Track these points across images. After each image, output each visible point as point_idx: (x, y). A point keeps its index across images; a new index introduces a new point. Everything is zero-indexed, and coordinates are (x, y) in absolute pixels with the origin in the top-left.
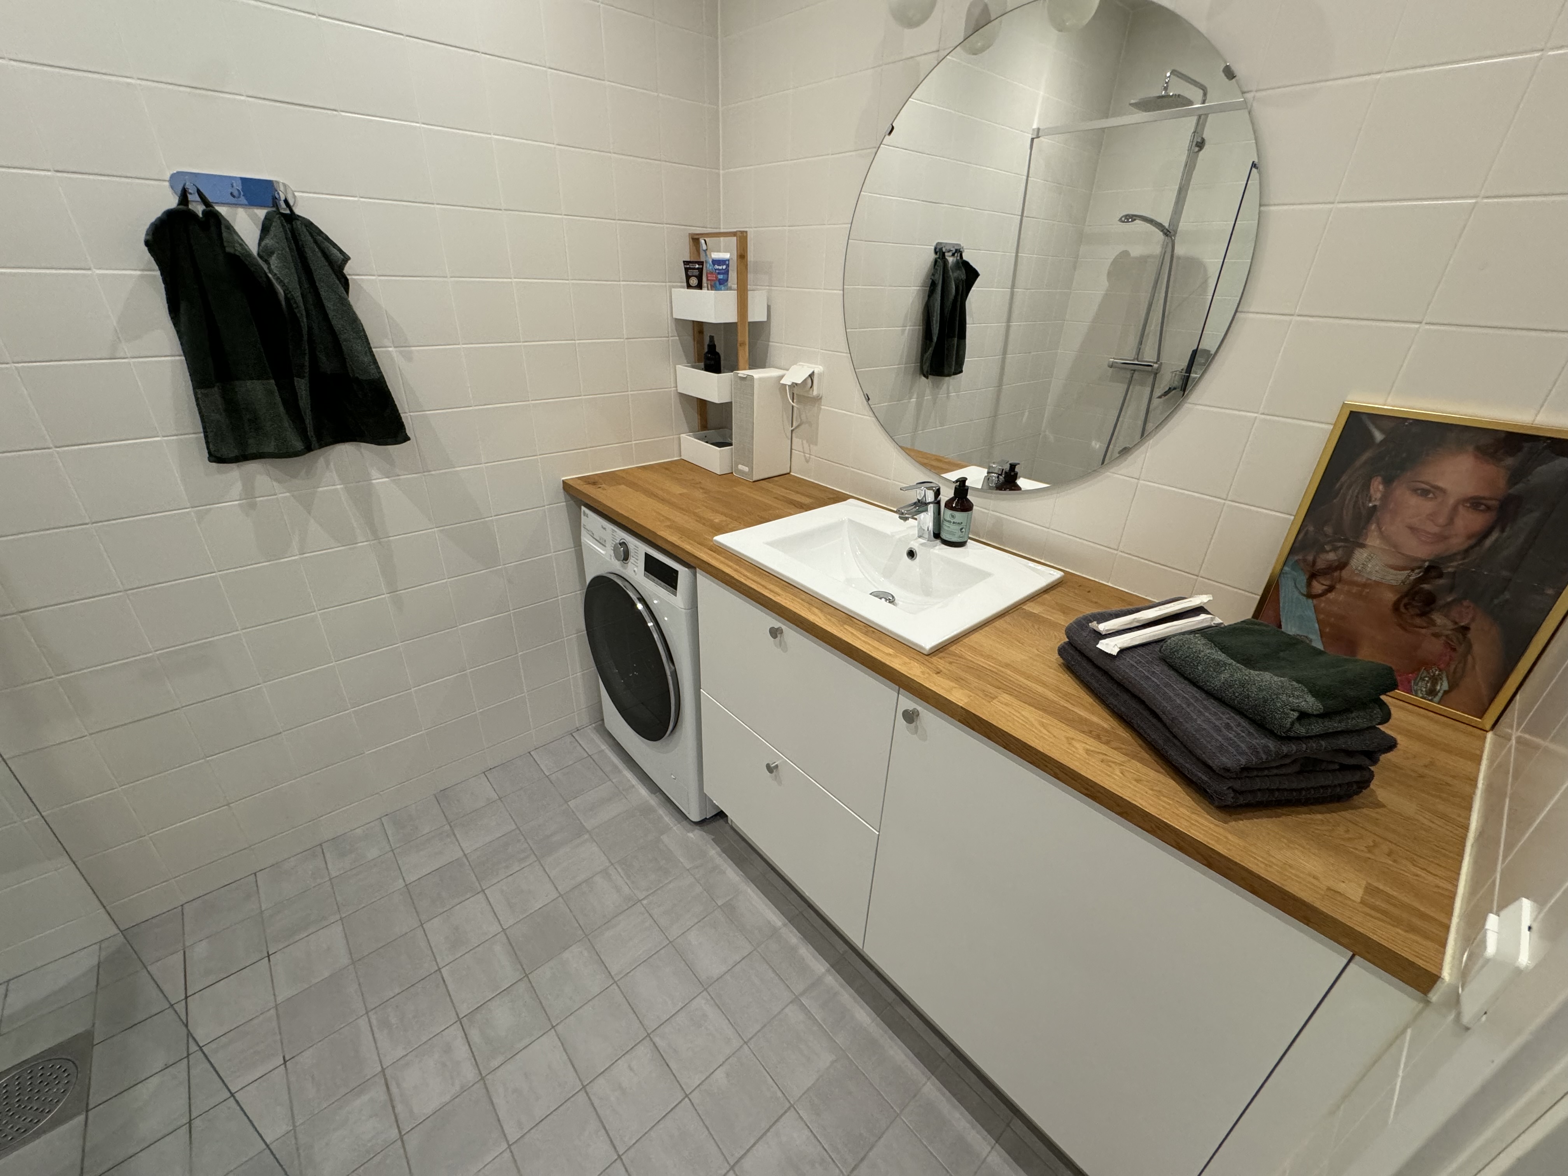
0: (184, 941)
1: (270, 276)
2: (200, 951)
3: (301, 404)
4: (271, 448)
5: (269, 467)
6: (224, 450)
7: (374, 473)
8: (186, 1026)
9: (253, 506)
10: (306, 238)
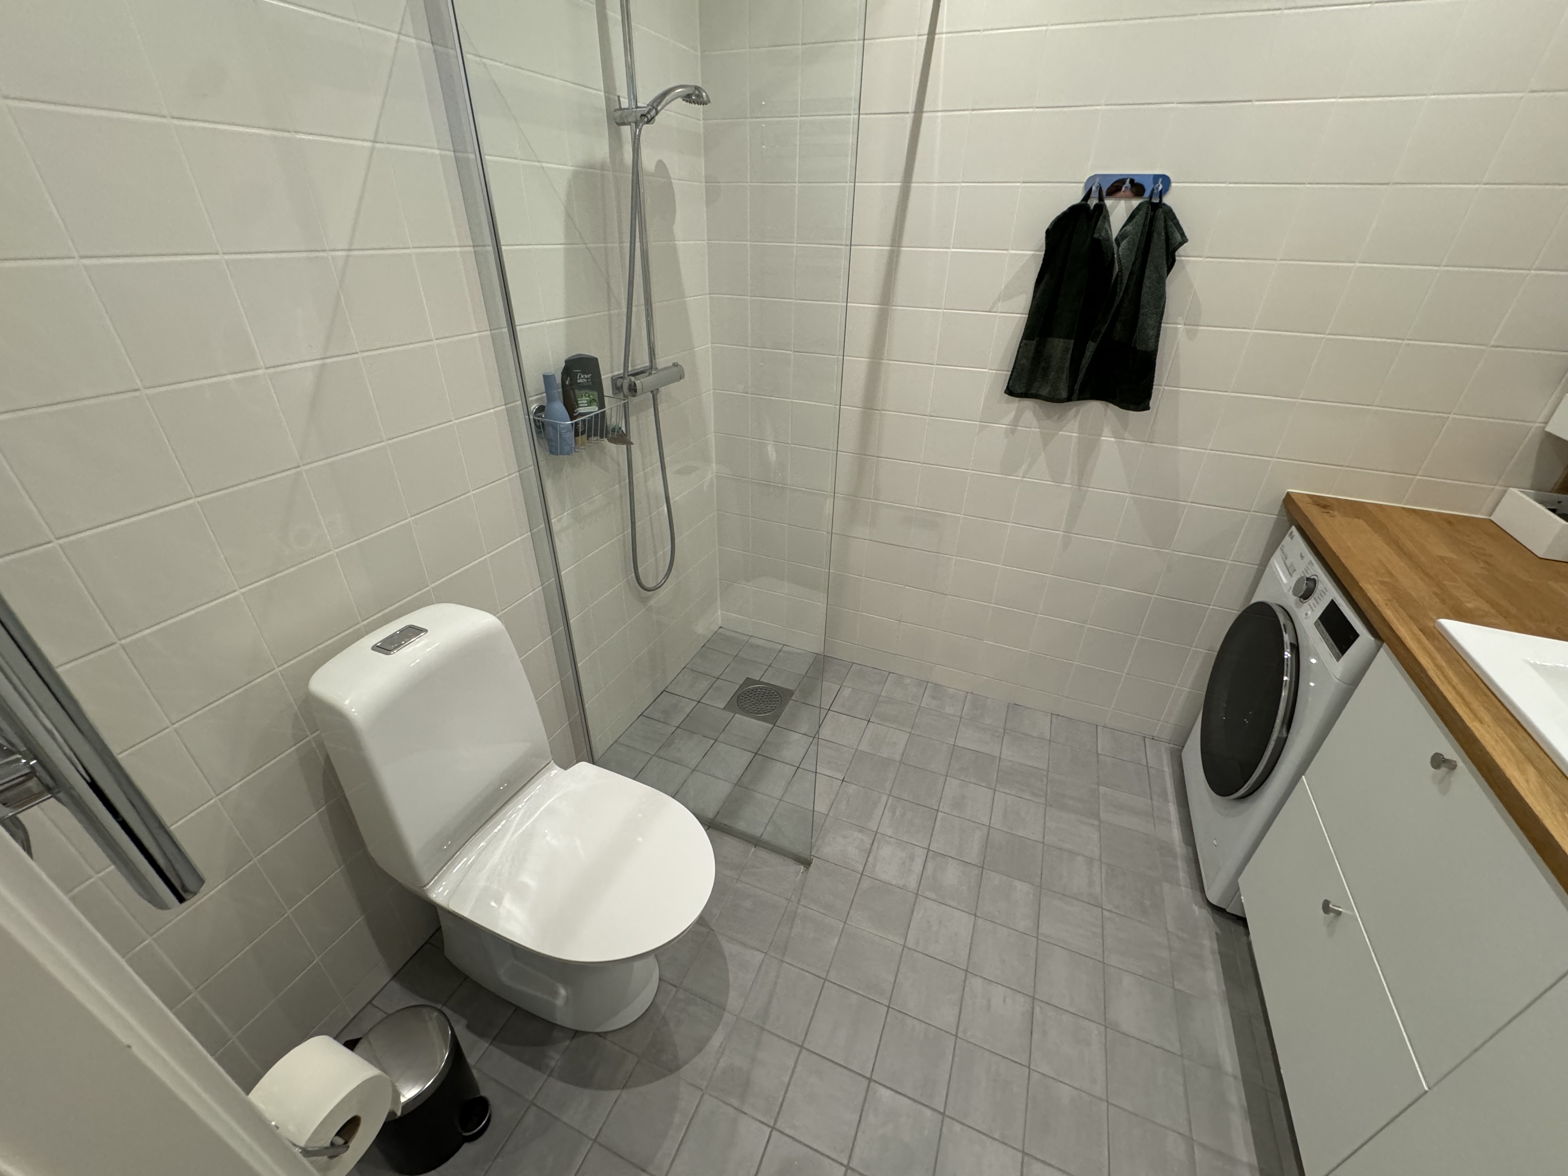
0: (844, 681)
1: (1116, 256)
2: (846, 692)
3: (1084, 361)
4: (1045, 392)
5: (1037, 406)
6: (1017, 387)
7: (1106, 431)
8: (820, 727)
9: (1013, 432)
10: (1160, 224)
